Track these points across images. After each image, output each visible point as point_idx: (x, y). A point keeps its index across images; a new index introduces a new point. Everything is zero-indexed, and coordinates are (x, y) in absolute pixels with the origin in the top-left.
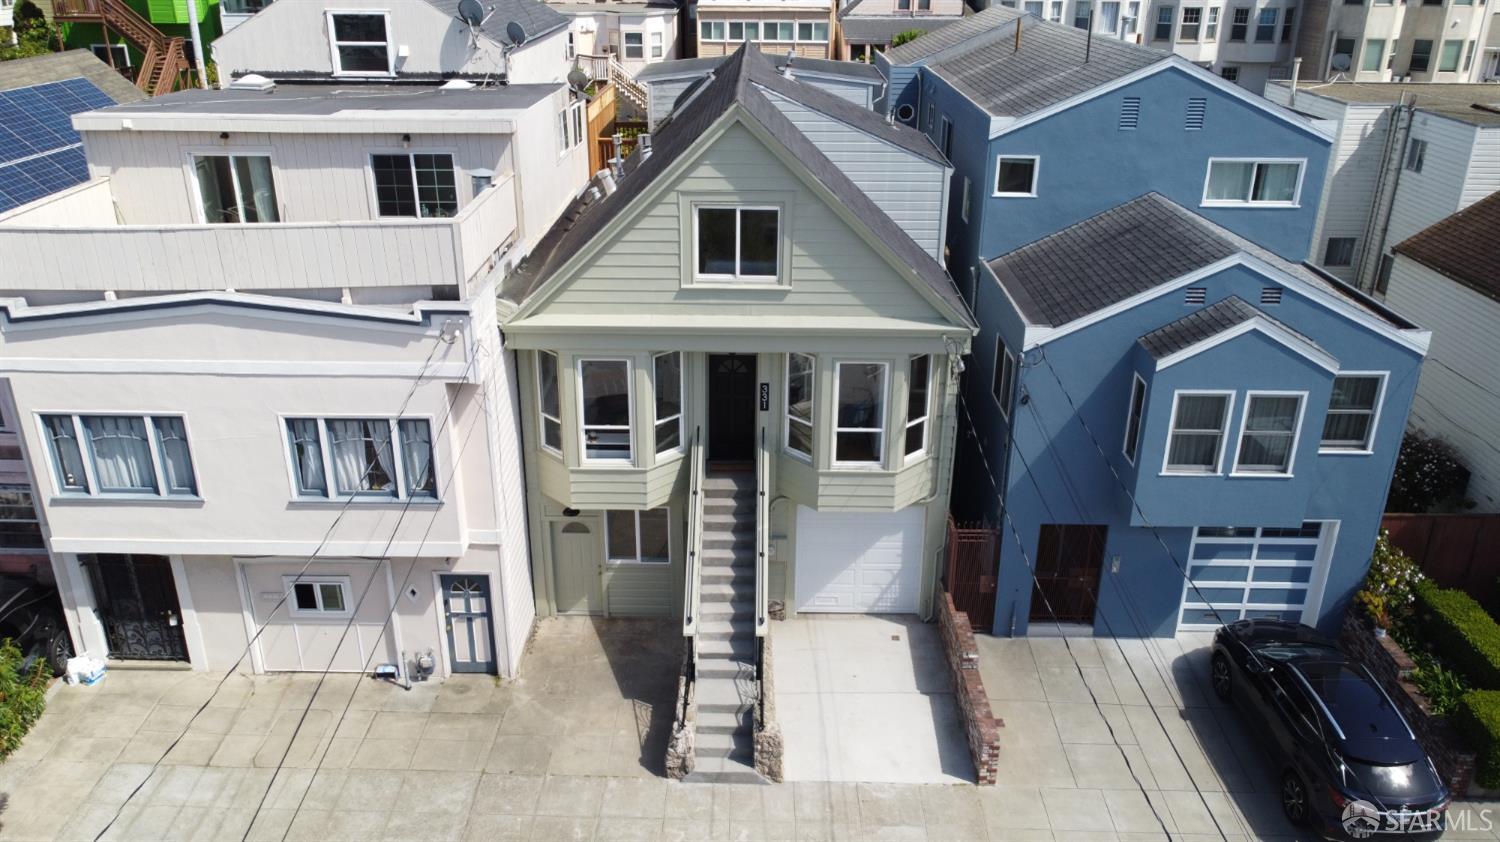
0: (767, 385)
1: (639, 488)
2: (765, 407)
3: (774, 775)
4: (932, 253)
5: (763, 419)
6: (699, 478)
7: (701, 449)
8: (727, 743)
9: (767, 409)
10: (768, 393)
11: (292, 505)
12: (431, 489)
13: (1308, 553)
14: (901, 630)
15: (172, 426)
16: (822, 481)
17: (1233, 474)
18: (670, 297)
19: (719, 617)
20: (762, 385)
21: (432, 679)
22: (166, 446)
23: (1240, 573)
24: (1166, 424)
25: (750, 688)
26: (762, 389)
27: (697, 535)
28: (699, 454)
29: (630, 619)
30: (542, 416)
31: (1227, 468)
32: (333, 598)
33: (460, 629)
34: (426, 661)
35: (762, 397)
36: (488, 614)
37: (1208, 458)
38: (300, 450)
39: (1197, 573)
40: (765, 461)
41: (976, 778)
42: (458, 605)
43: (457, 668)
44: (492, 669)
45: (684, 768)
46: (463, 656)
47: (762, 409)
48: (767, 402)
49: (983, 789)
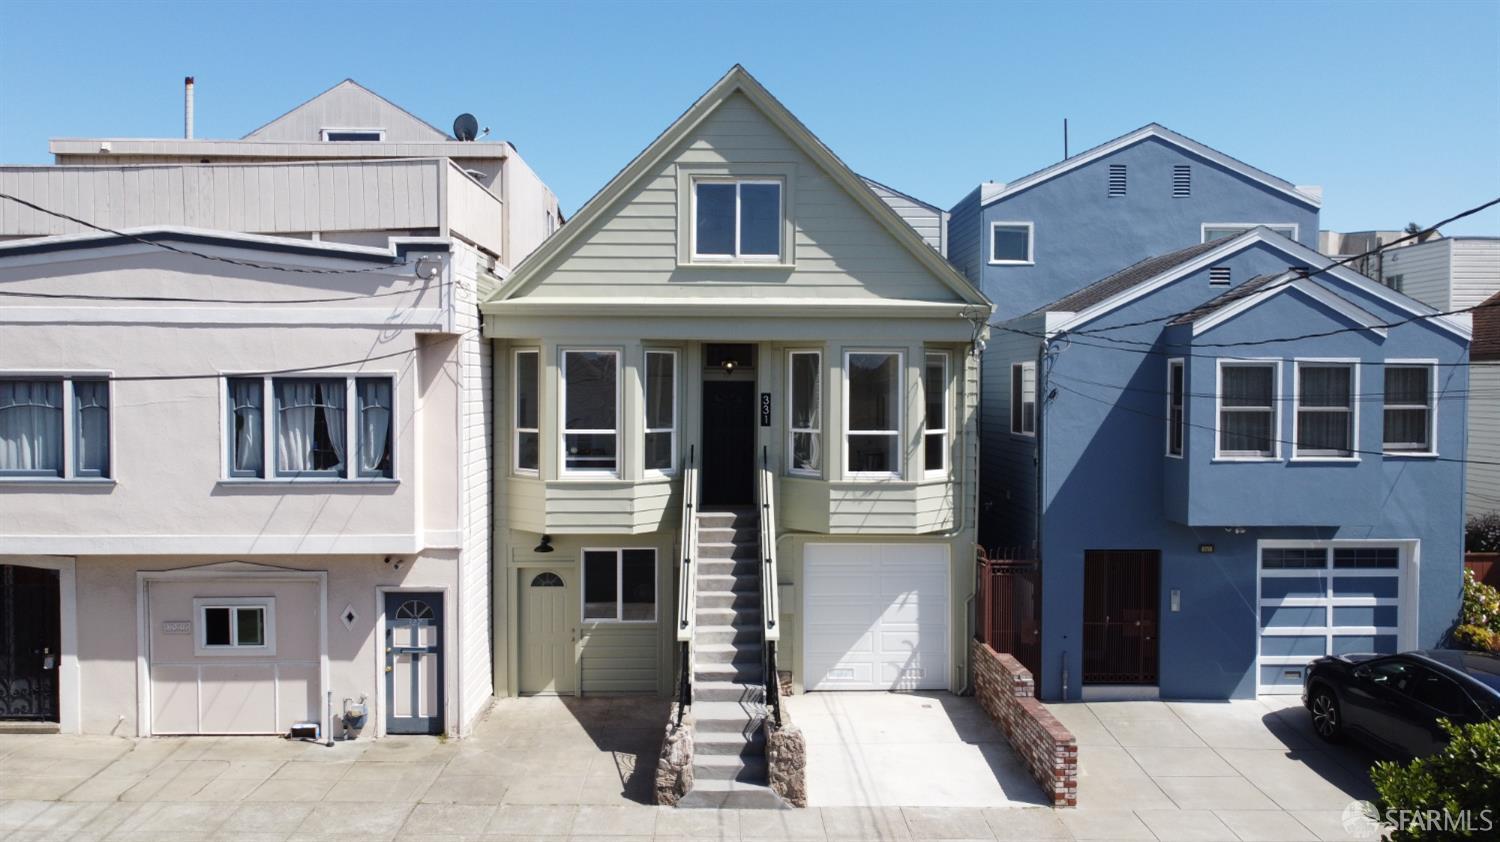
0: (769, 395)
1: (625, 506)
2: (766, 422)
3: (795, 796)
5: (764, 436)
7: (695, 472)
8: (735, 761)
9: (769, 424)
10: (769, 405)
11: (221, 489)
12: (386, 467)
13: (1387, 588)
15: (94, 389)
16: (834, 494)
17: (1295, 458)
18: (665, 278)
20: (763, 395)
21: (363, 737)
22: (83, 413)
23: (1316, 615)
26: (763, 400)
28: (693, 478)
29: (606, 696)
30: (517, 431)
31: (1287, 453)
32: (251, 627)
33: (402, 671)
34: (355, 709)
35: (763, 409)
36: (438, 650)
37: (1265, 444)
38: (239, 422)
39: (1268, 615)
40: (767, 481)
41: (1050, 799)
42: (402, 637)
43: (395, 728)
44: (437, 727)
45: (679, 788)
46: (402, 710)
47: (763, 424)
48: (769, 415)
49: (1061, 812)
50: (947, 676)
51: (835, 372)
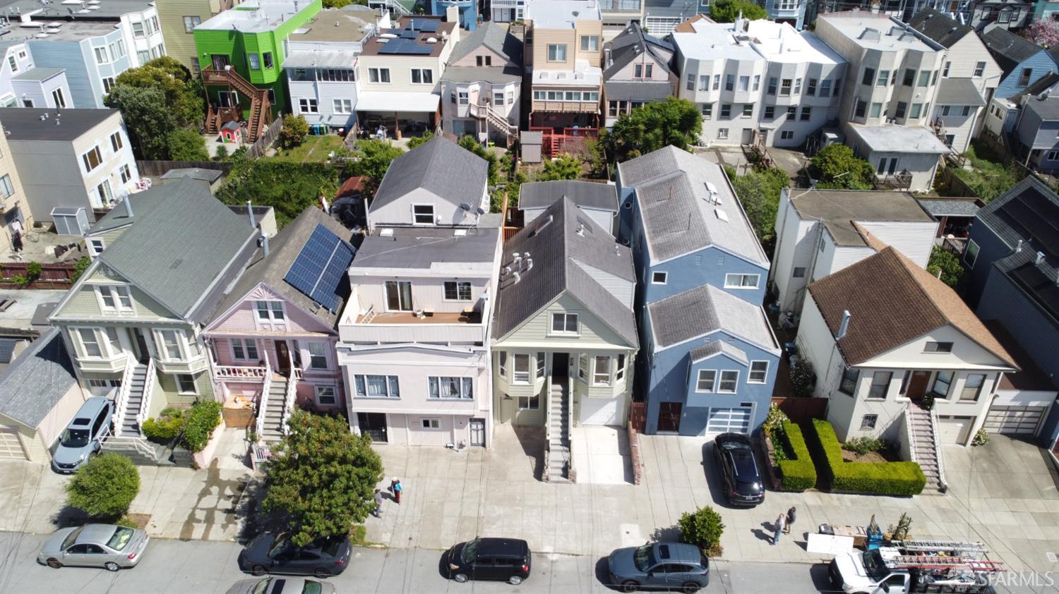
0: (573, 359)
1: (531, 390)
2: (572, 365)
3: (574, 481)
4: (629, 307)
5: (571, 368)
6: (551, 386)
8: (560, 472)
11: (428, 400)
12: (471, 396)
13: (748, 411)
14: (615, 432)
15: (395, 379)
16: (590, 388)
17: (718, 392)
18: (544, 337)
19: (557, 432)
20: (571, 361)
21: (464, 448)
22: (391, 384)
23: (727, 417)
24: (696, 378)
25: (567, 455)
27: (550, 405)
28: (550, 378)
29: (525, 427)
30: (500, 367)
31: (716, 391)
32: (435, 424)
33: (474, 433)
34: (463, 443)
36: (484, 429)
37: (710, 387)
38: (432, 385)
39: (712, 416)
40: (571, 381)
41: (634, 483)
42: (474, 426)
43: (472, 445)
44: (484, 445)
45: (547, 479)
46: (474, 441)
49: (636, 486)
50: (621, 422)
51: (592, 359)
